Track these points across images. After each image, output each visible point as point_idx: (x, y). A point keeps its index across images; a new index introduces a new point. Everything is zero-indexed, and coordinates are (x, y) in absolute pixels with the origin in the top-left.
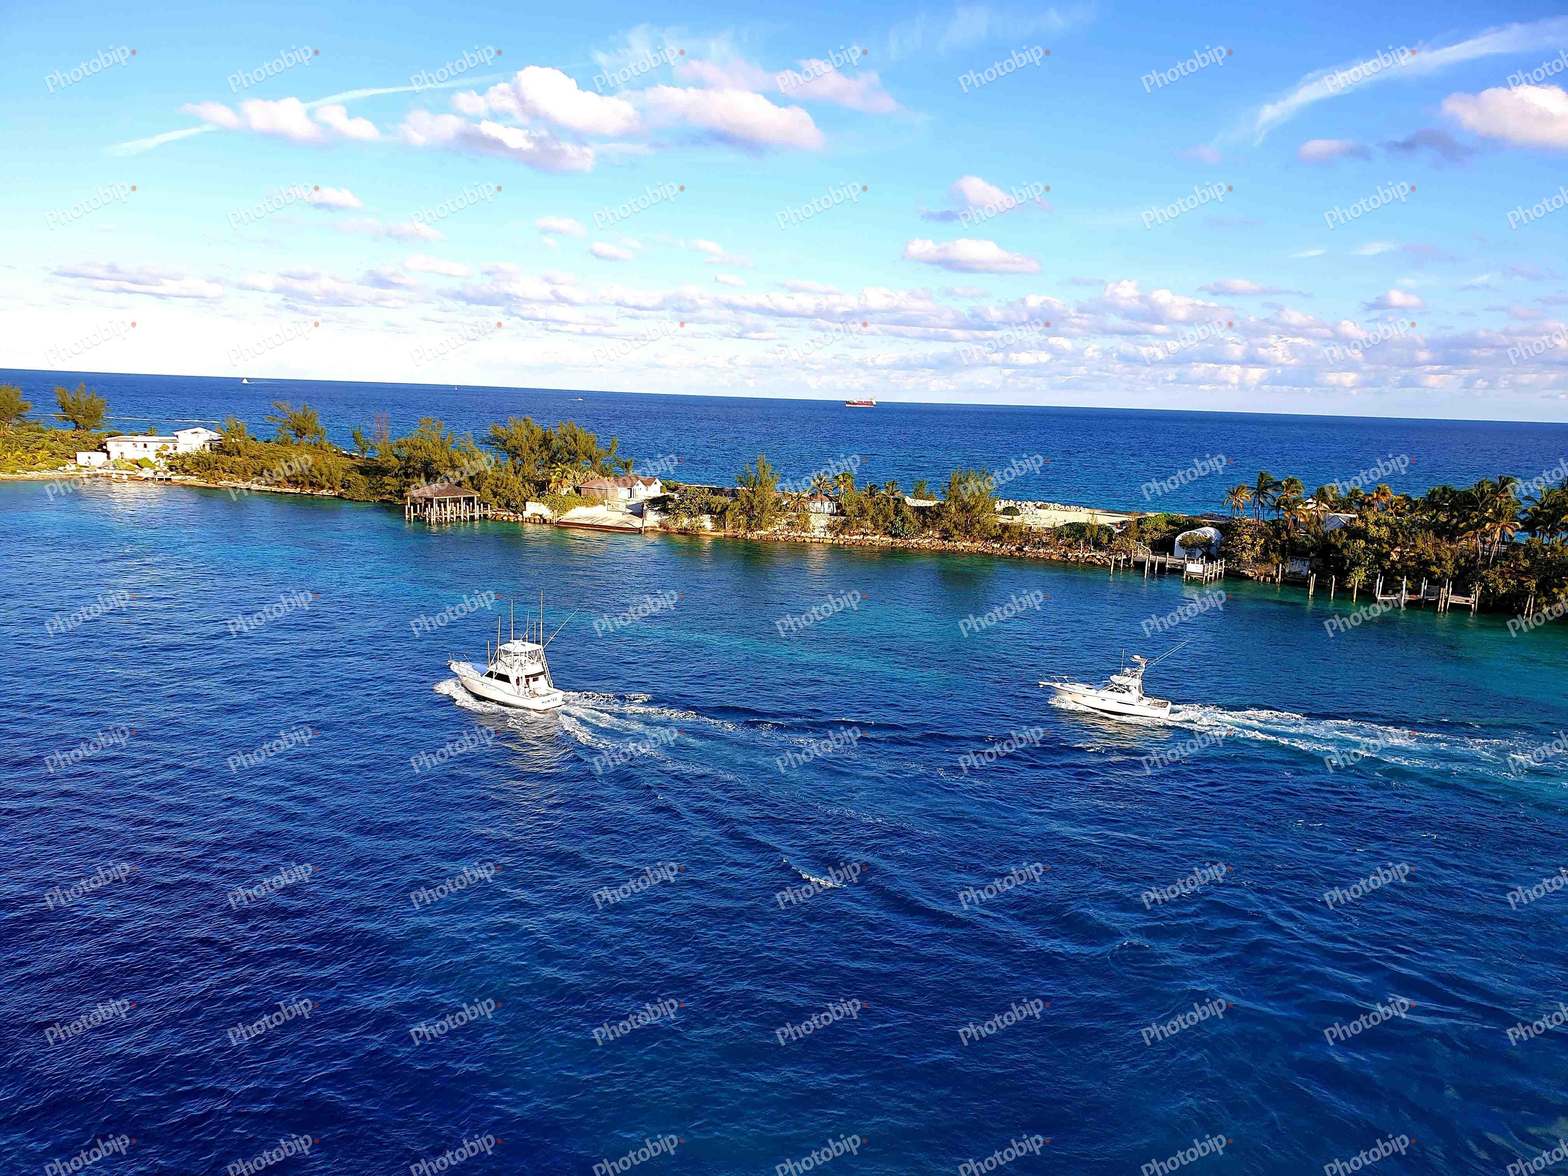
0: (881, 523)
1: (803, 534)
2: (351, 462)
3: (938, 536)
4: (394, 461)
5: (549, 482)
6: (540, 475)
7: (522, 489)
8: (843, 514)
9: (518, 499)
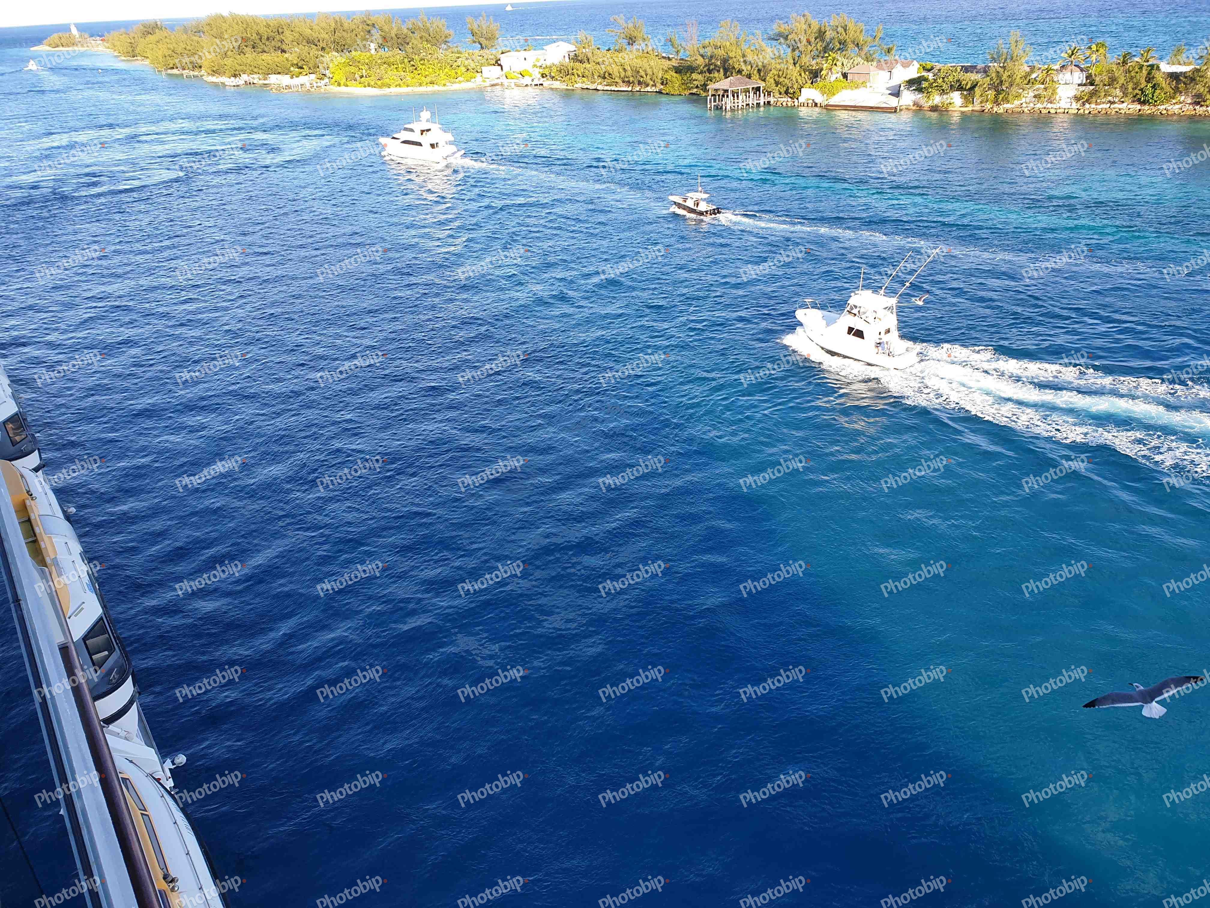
0: (1130, 90)
1: (1049, 106)
2: (668, 62)
3: (1189, 101)
4: (700, 61)
5: (822, 70)
6: (814, 64)
7: (799, 78)
8: (1092, 84)
9: (795, 87)
